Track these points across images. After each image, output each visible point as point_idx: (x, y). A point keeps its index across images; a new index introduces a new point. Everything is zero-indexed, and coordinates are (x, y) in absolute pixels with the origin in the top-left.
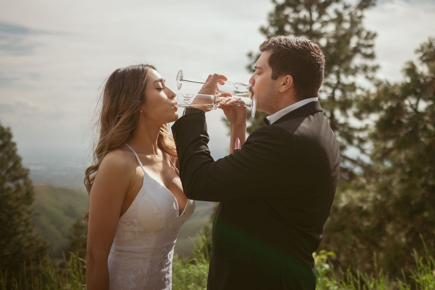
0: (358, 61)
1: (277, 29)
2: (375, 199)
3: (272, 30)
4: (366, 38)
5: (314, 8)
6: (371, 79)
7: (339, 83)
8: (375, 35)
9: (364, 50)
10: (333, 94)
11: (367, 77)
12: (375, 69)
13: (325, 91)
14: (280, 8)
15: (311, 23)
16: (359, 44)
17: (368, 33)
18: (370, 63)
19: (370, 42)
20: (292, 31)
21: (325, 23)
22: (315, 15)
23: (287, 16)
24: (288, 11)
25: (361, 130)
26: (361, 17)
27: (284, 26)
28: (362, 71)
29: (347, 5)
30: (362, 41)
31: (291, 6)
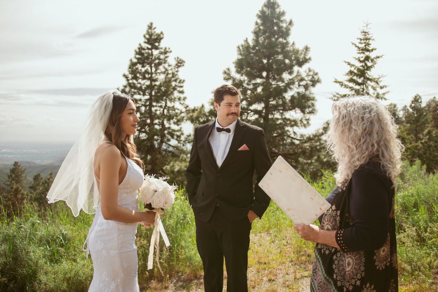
0: (176, 94)
1: (133, 76)
3: (130, 76)
4: (179, 82)
5: (153, 65)
6: (182, 104)
7: (166, 106)
8: (184, 81)
9: (178, 89)
10: (163, 111)
11: (180, 103)
12: (185, 99)
13: (159, 110)
14: (133, 65)
15: (152, 74)
16: (176, 85)
17: (180, 81)
18: (182, 96)
19: (182, 85)
20: (140, 77)
21: (158, 74)
23: (137, 69)
24: (139, 66)
25: (178, 131)
26: (177, 71)
27: (136, 74)
28: (178, 100)
29: (170, 64)
30: (177, 84)
31: (140, 63)
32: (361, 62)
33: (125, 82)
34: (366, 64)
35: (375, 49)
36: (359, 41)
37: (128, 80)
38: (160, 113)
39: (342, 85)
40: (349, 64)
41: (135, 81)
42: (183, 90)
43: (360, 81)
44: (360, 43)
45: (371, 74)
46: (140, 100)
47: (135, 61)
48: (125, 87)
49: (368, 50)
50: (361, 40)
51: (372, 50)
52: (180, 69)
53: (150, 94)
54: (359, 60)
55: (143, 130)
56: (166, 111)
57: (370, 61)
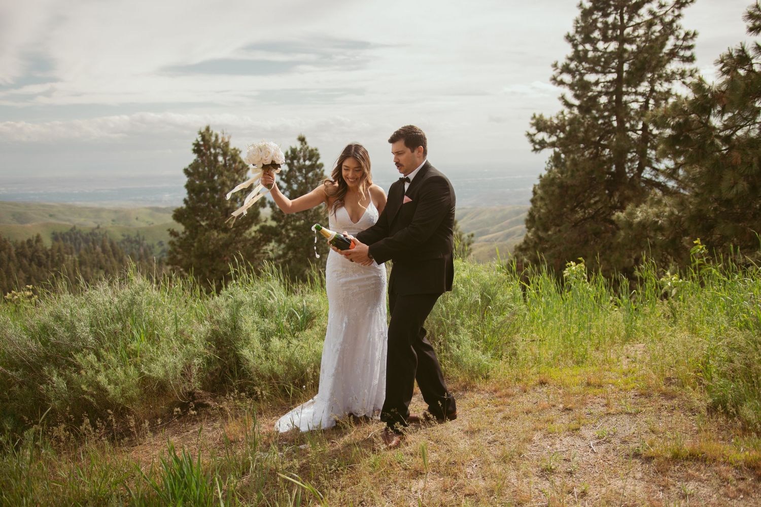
0: (674, 66)
1: (583, 36)
2: (672, 213)
3: (578, 38)
4: (684, 39)
5: (625, 9)
6: (688, 85)
7: (652, 90)
8: (695, 34)
9: (682, 53)
10: (647, 102)
11: (684, 83)
12: (693, 73)
13: (637, 101)
14: (586, 13)
15: (623, 27)
16: (676, 47)
17: (687, 34)
18: (688, 67)
19: (690, 43)
20: (600, 37)
21: (637, 26)
22: (626, 17)
23: (595, 21)
24: (597, 15)
26: (679, 16)
27: (592, 32)
28: (678, 77)
29: (663, 4)
30: (680, 43)
31: (599, 10)
33: (569, 51)
37: (575, 46)
38: (641, 106)
41: (588, 46)
42: (692, 54)
46: (597, 83)
47: (588, 5)
48: (571, 59)
52: (684, 11)
53: (619, 70)
55: (606, 143)
56: (652, 102)
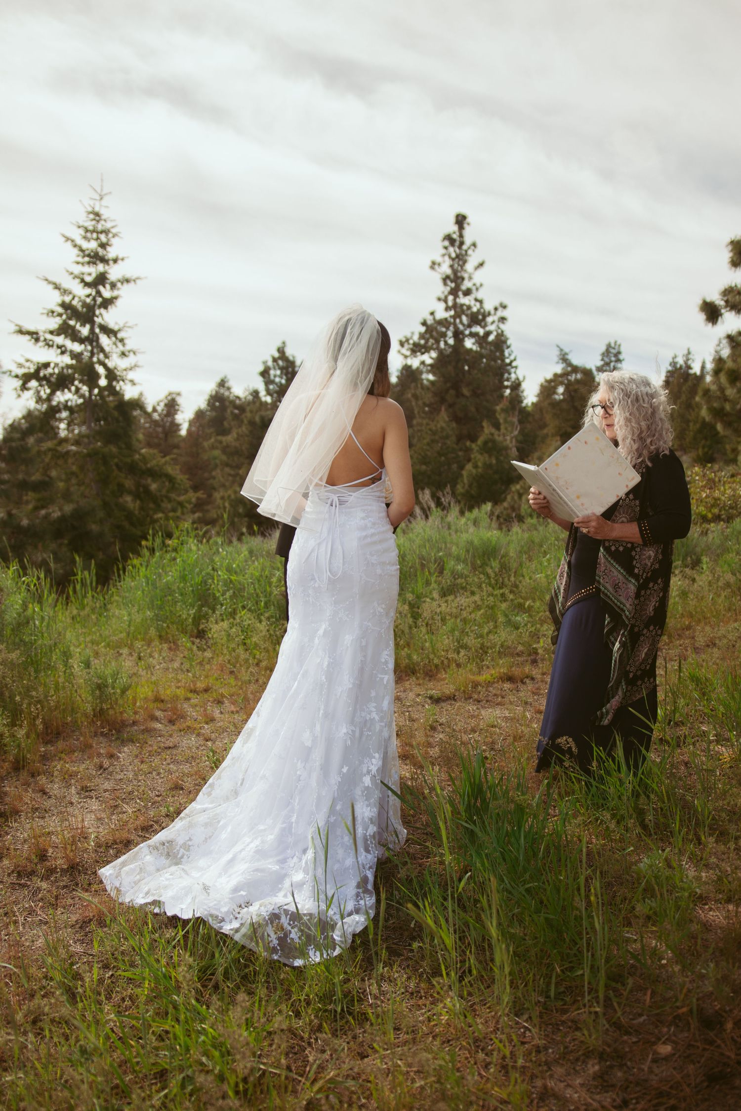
32: (87, 285)
34: (99, 293)
35: (123, 259)
36: (82, 232)
39: (37, 340)
40: (57, 287)
43: (85, 331)
44: (85, 238)
45: (108, 317)
49: (104, 260)
50: (87, 231)
51: (115, 261)
54: (83, 281)
57: (108, 286)
